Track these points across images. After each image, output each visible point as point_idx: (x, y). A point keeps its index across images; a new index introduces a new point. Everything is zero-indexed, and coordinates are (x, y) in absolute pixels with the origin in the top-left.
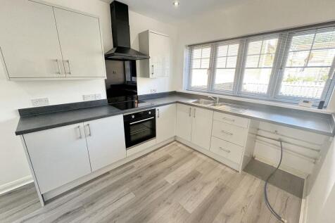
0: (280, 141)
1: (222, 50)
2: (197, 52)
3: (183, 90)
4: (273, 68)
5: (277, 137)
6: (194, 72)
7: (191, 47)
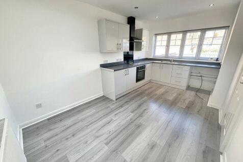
0: (201, 76)
1: (173, 36)
2: (159, 38)
3: (151, 57)
4: (198, 45)
5: (200, 75)
6: (157, 48)
7: (156, 35)
